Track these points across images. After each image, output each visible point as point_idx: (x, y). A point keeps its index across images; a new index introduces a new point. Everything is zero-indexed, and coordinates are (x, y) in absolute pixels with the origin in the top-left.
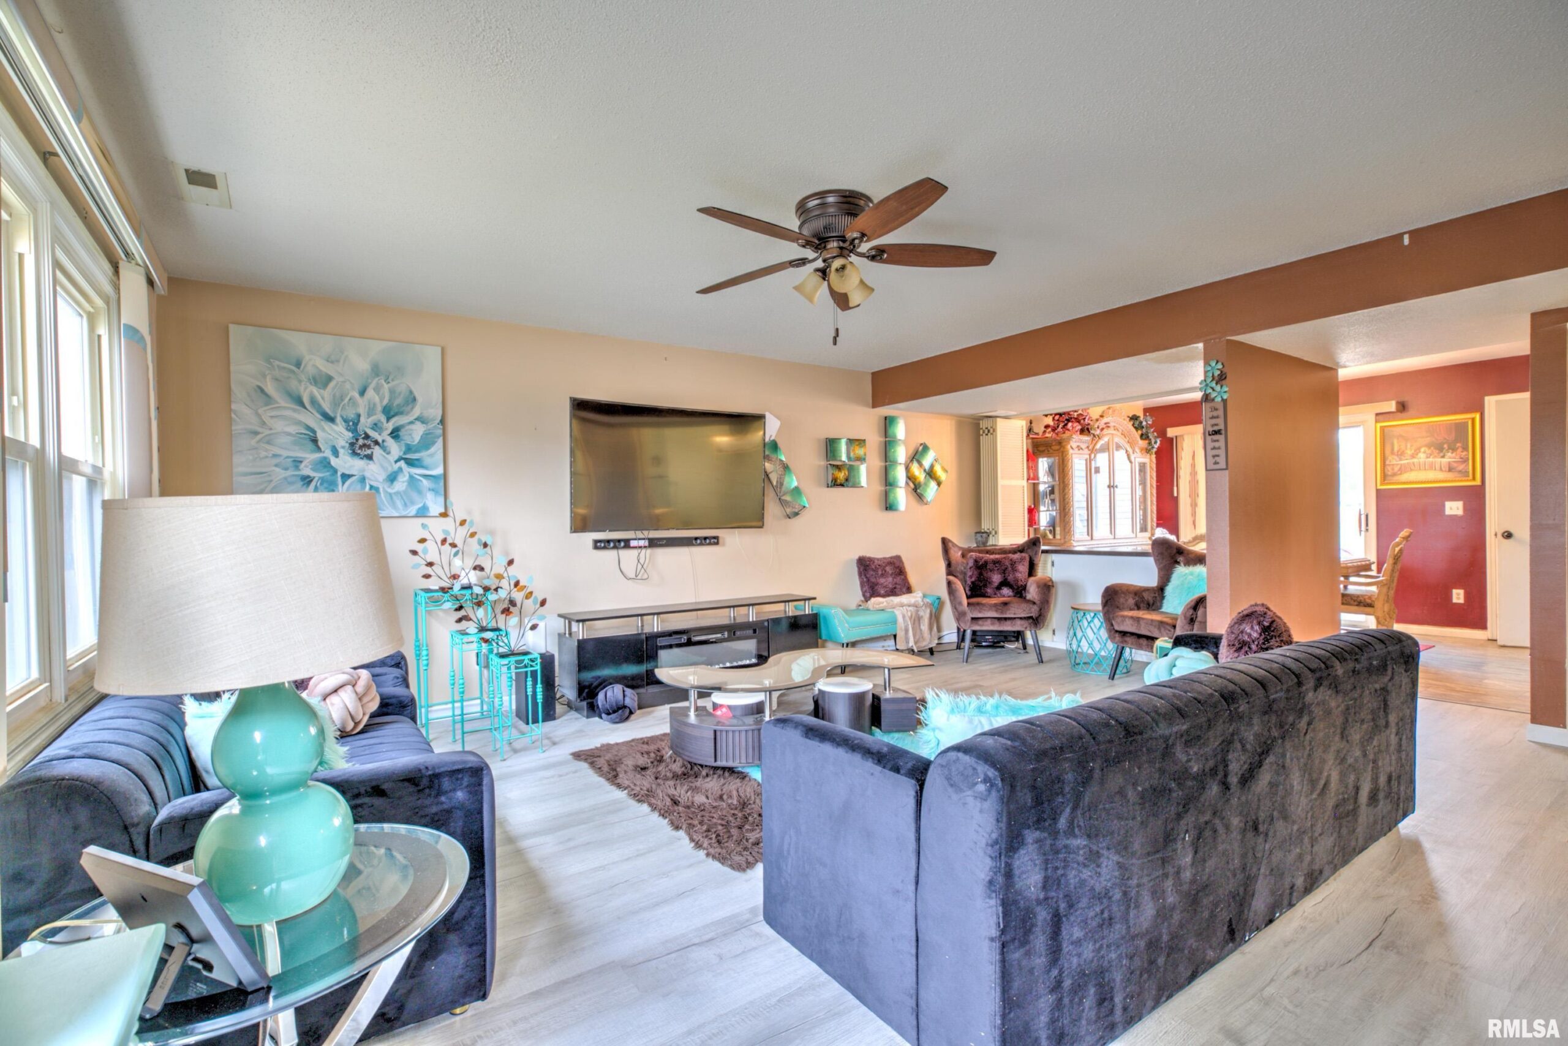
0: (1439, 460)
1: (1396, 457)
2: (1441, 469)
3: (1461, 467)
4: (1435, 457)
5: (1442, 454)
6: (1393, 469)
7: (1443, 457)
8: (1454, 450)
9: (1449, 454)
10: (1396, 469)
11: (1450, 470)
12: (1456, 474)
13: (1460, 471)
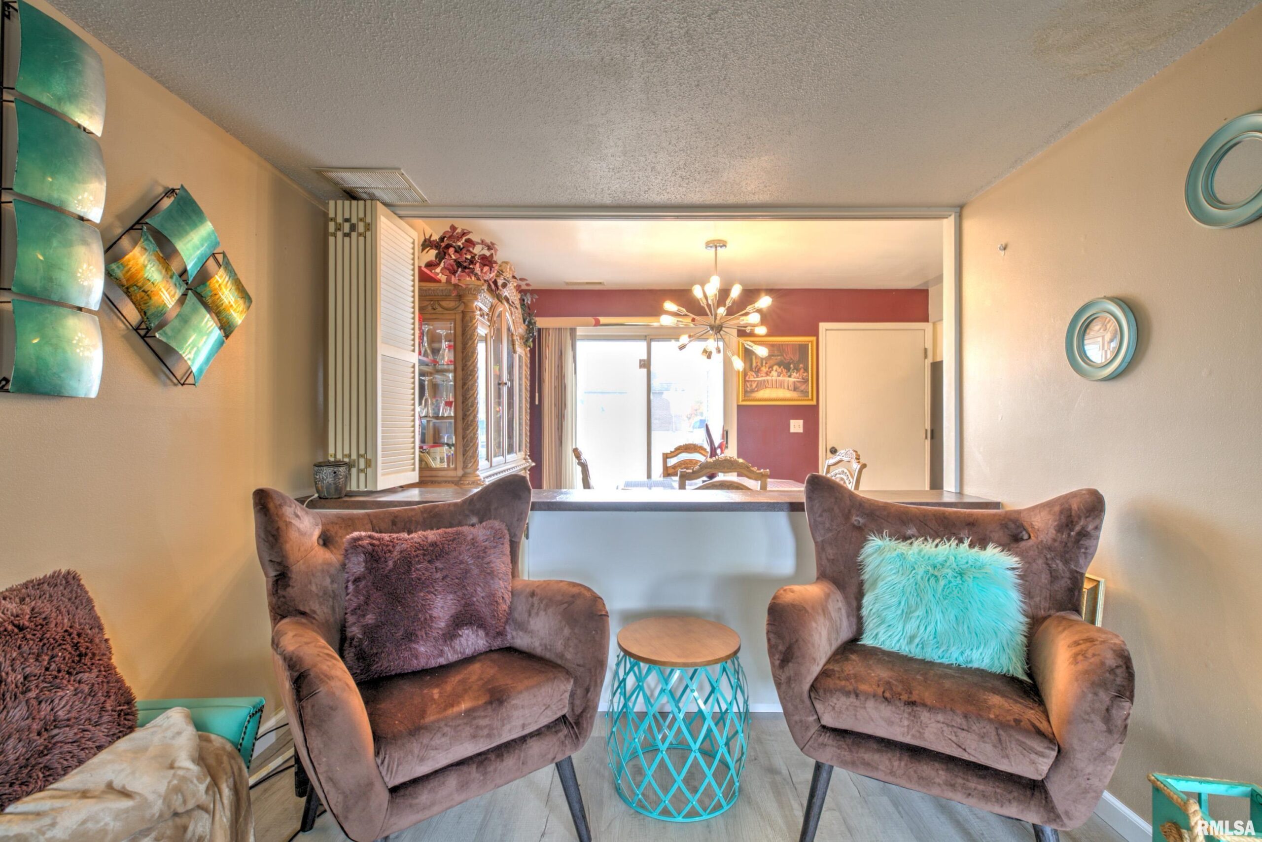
0: (787, 379)
1: (753, 373)
2: (788, 389)
3: (803, 388)
4: (784, 376)
5: (789, 374)
6: (751, 386)
7: (790, 376)
8: (798, 370)
9: (795, 374)
10: (754, 385)
11: (795, 389)
12: (799, 394)
13: (802, 391)
